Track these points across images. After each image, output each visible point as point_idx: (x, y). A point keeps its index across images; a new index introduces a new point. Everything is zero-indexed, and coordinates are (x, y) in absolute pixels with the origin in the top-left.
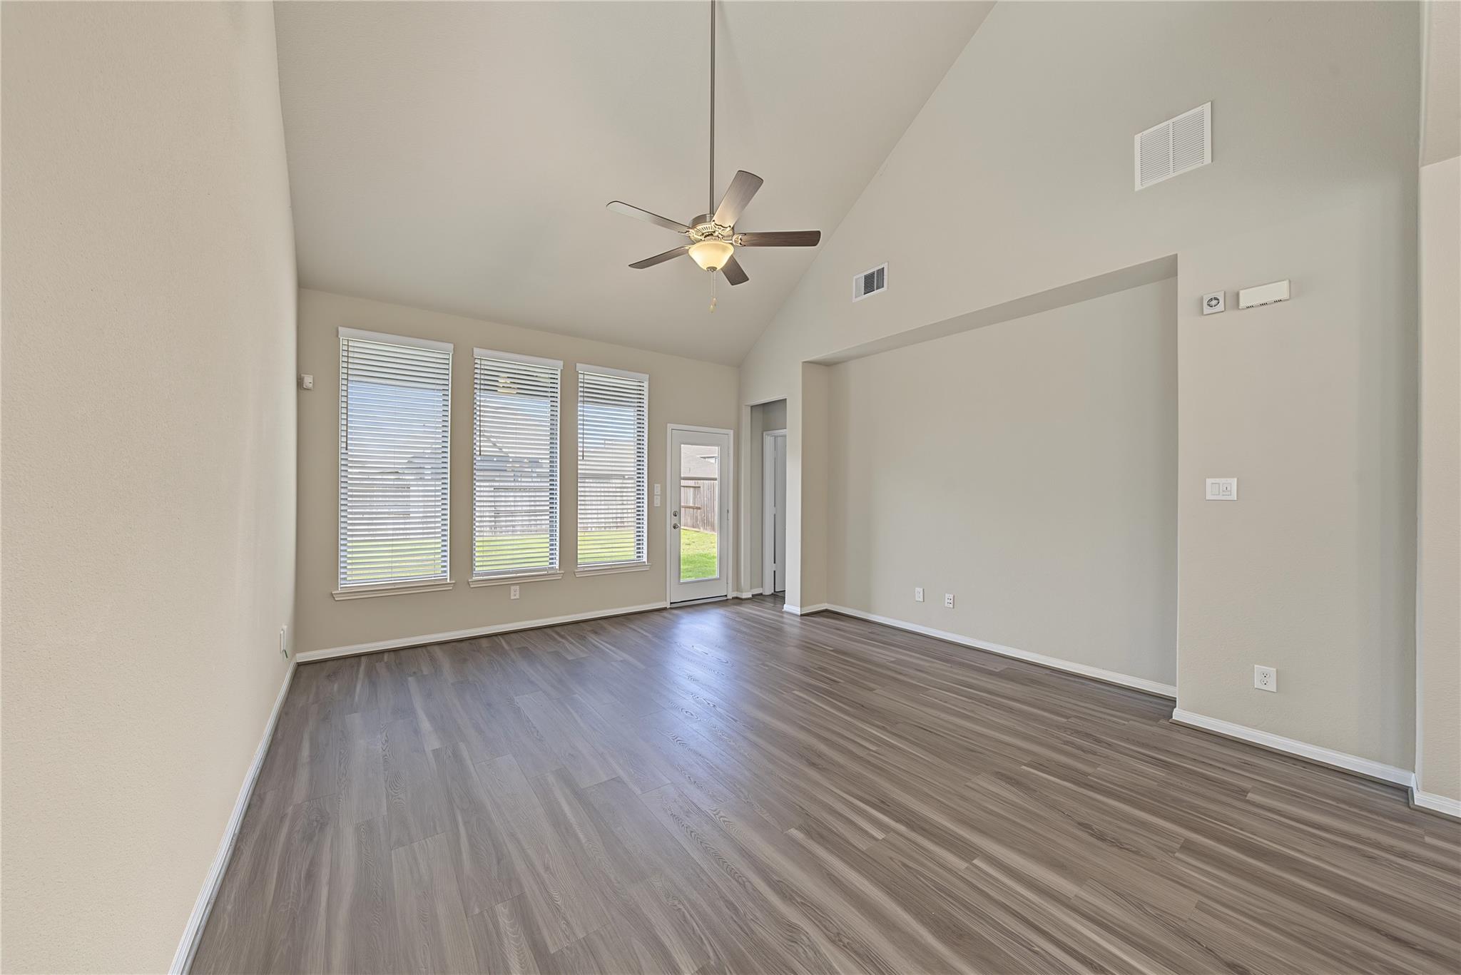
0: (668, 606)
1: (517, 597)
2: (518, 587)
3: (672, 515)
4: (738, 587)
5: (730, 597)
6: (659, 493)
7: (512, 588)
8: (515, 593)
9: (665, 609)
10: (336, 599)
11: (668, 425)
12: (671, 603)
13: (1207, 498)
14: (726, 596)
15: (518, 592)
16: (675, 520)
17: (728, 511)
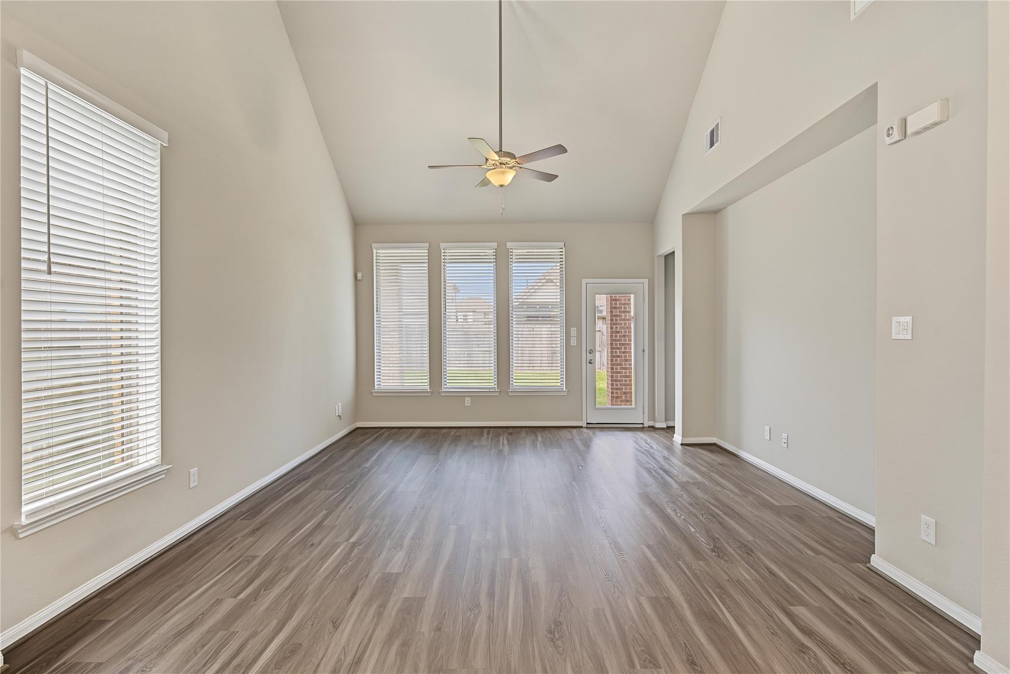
0: (585, 425)
1: (469, 405)
2: (469, 398)
3: (588, 353)
4: (653, 417)
5: (646, 425)
6: (575, 335)
7: (466, 399)
8: (468, 401)
9: (582, 427)
10: (374, 395)
11: (583, 280)
12: (587, 424)
13: (893, 338)
14: (643, 424)
15: (470, 401)
16: (590, 356)
17: (644, 351)
